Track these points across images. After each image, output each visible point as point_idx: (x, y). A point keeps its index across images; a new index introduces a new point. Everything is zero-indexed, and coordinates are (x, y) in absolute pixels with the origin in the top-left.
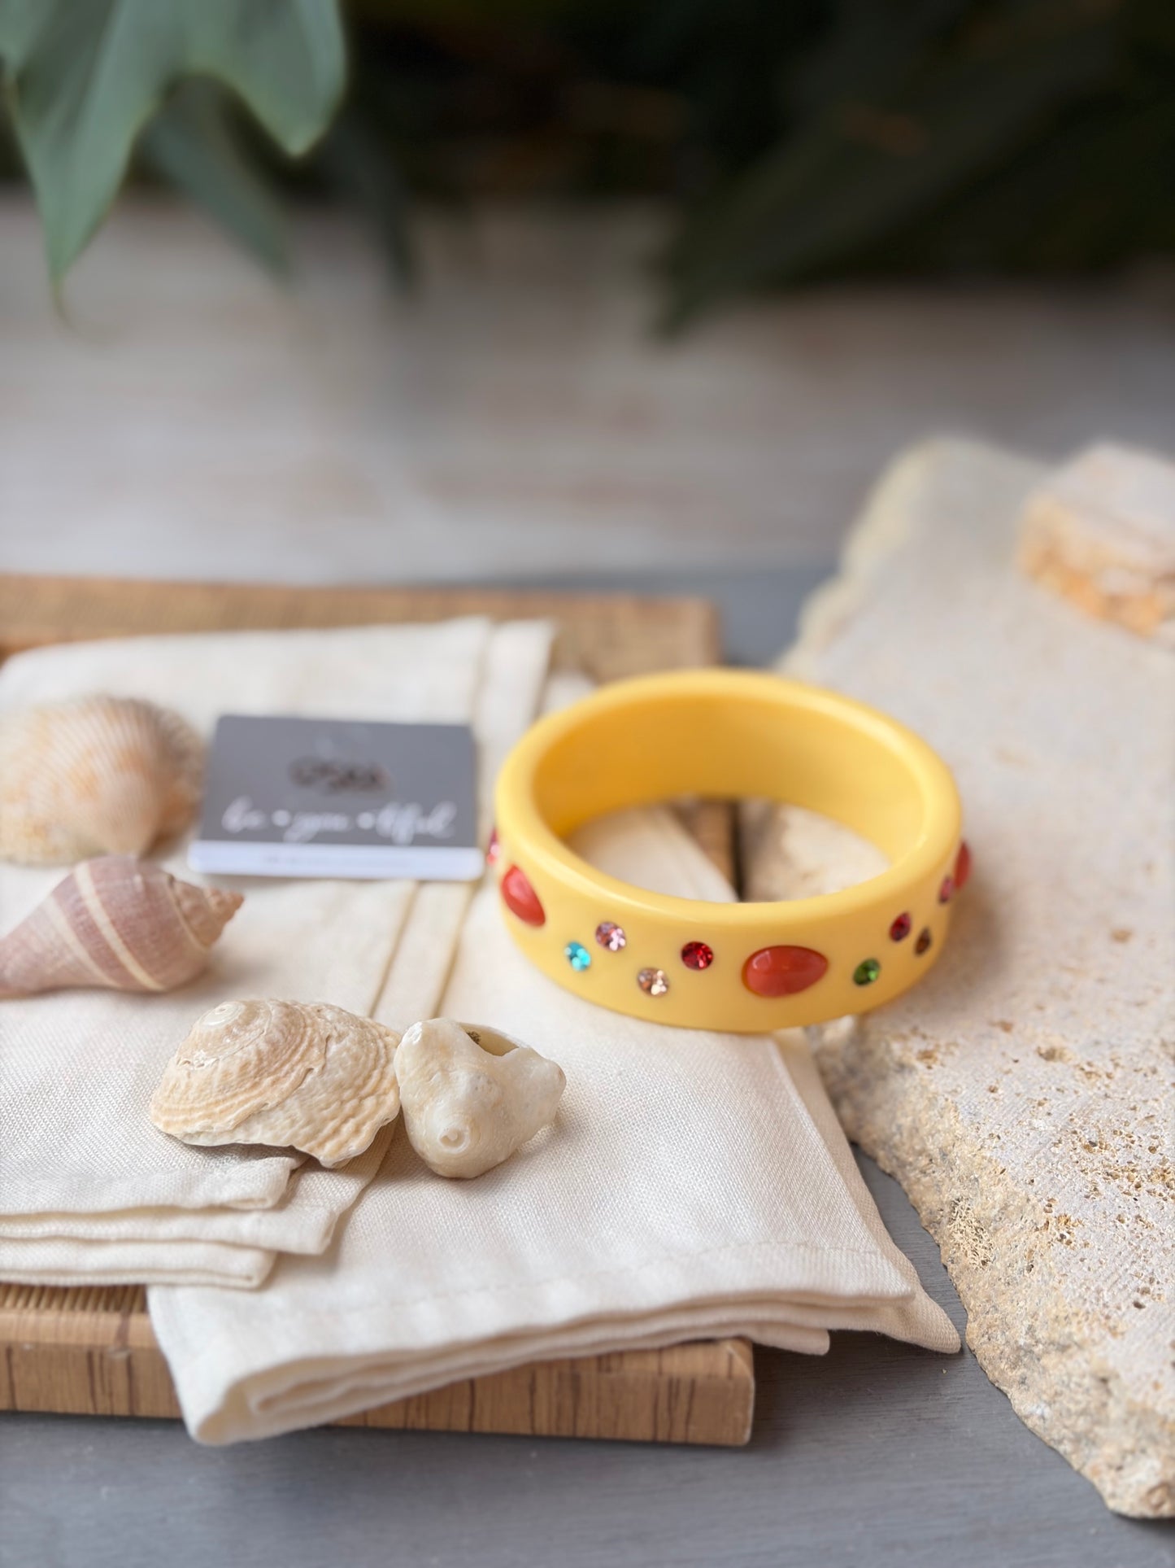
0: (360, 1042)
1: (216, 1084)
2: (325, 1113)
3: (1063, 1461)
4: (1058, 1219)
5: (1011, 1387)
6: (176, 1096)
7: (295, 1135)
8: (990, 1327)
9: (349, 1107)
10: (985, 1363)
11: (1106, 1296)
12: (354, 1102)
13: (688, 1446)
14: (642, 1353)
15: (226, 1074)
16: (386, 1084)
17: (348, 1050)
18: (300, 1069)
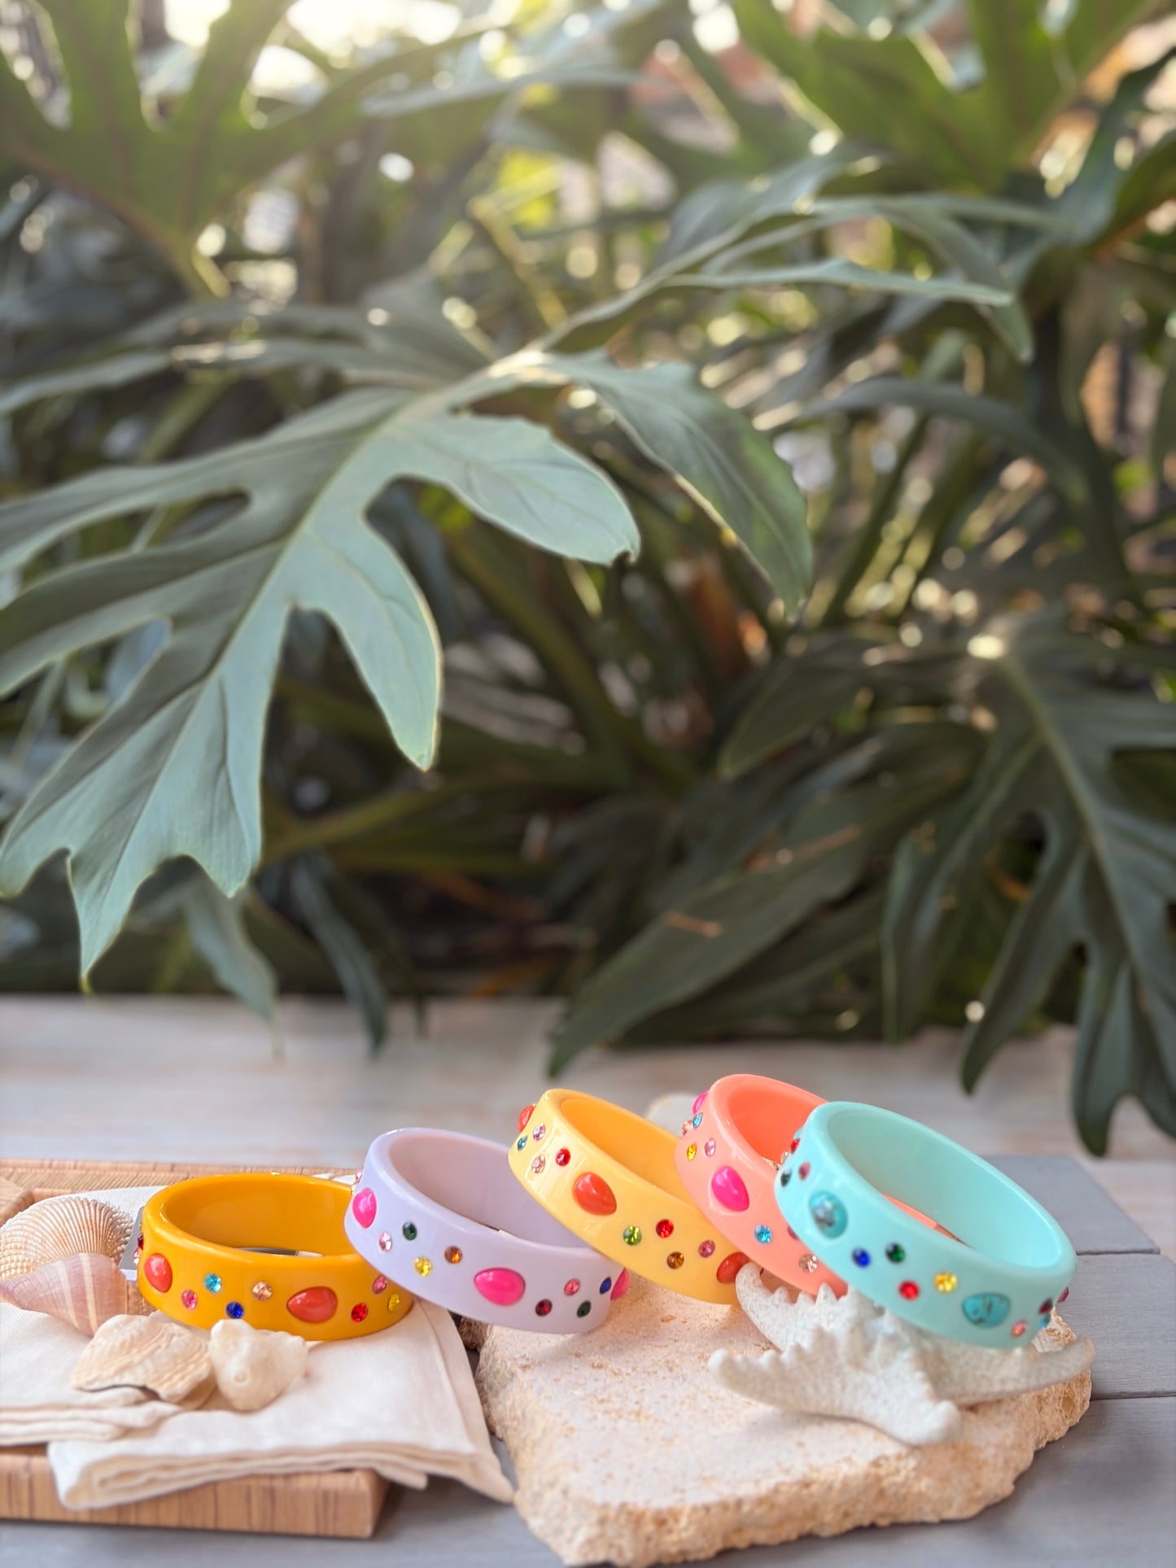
2: (165, 1368)
3: (546, 1547)
7: (147, 1378)
9: (179, 1367)
12: (182, 1365)
13: (336, 1538)
14: (309, 1474)
16: (203, 1359)
18: (154, 1346)
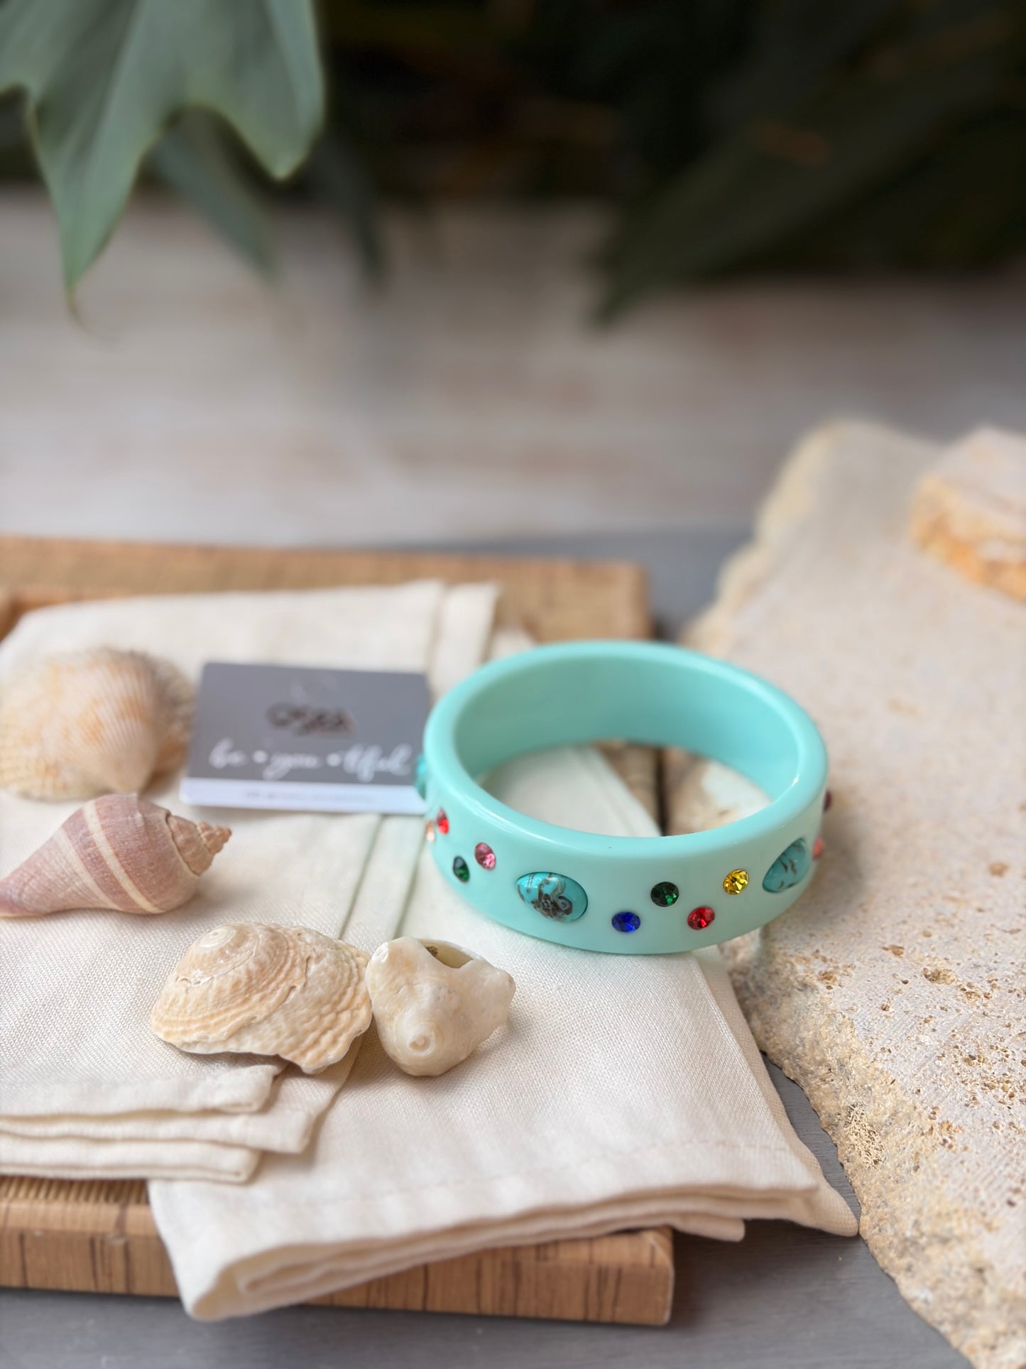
0: (336, 963)
1: (211, 1000)
2: (307, 1026)
3: (943, 1340)
4: (941, 1125)
5: (898, 1273)
6: (176, 1009)
7: (280, 1045)
8: (880, 1220)
9: (327, 1020)
10: (876, 1252)
11: (983, 1195)
12: (332, 1016)
13: (614, 1325)
14: (574, 1241)
15: (220, 991)
16: (359, 999)
17: (326, 969)
18: (284, 986)
